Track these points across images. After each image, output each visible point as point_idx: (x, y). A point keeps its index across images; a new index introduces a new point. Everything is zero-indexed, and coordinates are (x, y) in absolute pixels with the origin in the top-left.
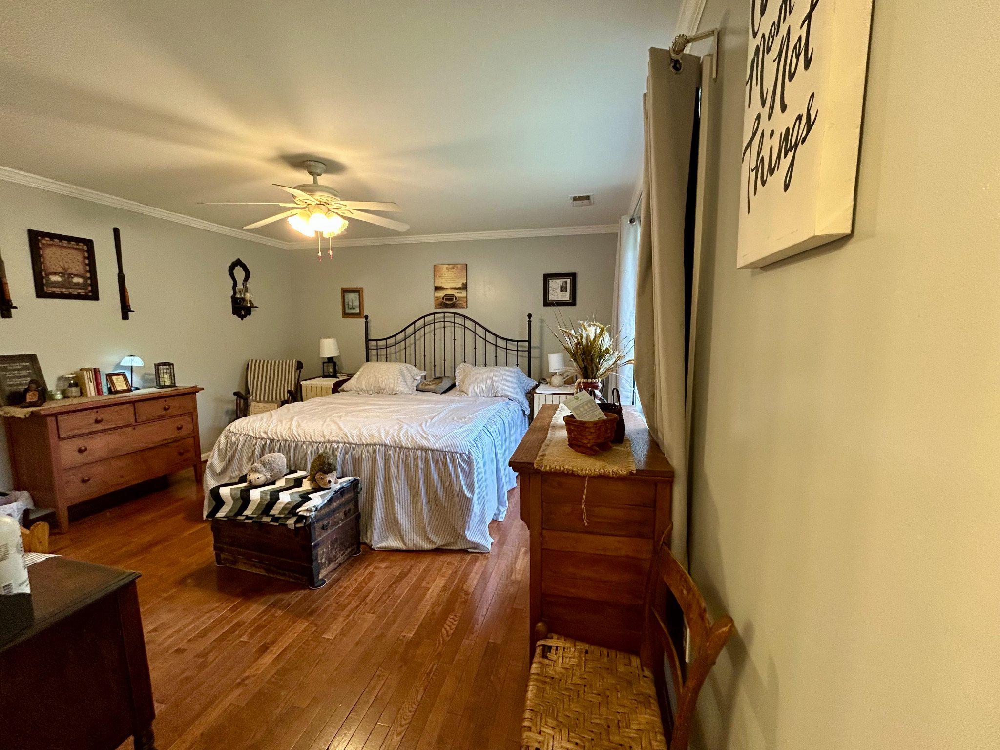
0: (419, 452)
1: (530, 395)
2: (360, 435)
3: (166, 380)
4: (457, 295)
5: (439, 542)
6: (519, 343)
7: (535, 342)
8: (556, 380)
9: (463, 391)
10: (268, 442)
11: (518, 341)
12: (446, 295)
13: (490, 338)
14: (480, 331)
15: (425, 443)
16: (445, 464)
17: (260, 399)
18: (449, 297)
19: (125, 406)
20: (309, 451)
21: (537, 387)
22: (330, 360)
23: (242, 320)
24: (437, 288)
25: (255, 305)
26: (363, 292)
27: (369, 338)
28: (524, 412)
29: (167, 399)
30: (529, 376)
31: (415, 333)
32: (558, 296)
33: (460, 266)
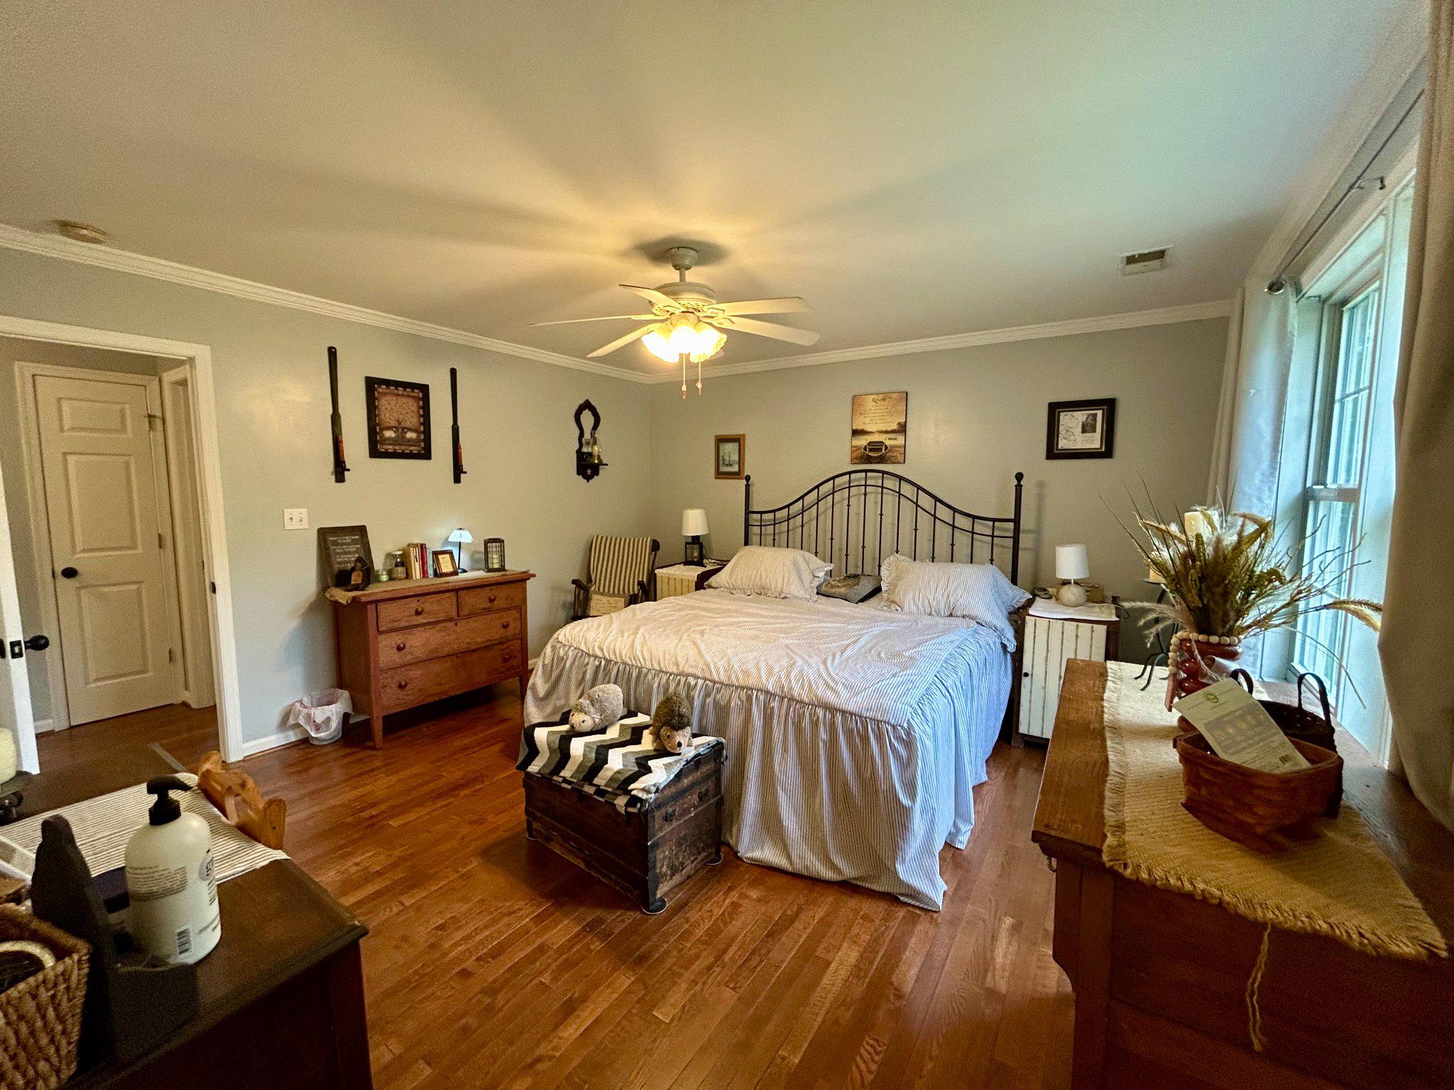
0: (820, 712)
1: (1018, 617)
2: (729, 668)
3: (495, 561)
4: (888, 443)
5: (848, 872)
6: (996, 523)
7: (1027, 521)
8: (1070, 593)
9: (893, 602)
10: (603, 663)
11: (994, 520)
12: (870, 443)
13: (943, 513)
14: (925, 501)
15: (831, 698)
16: (865, 739)
17: (604, 591)
18: (875, 446)
19: (447, 595)
20: (655, 685)
21: (1030, 603)
22: (696, 540)
23: (588, 481)
24: (856, 433)
25: (604, 462)
26: (744, 441)
27: (750, 509)
28: (1004, 647)
29: (493, 587)
30: (1014, 581)
31: (817, 503)
32: (1075, 441)
33: (896, 396)
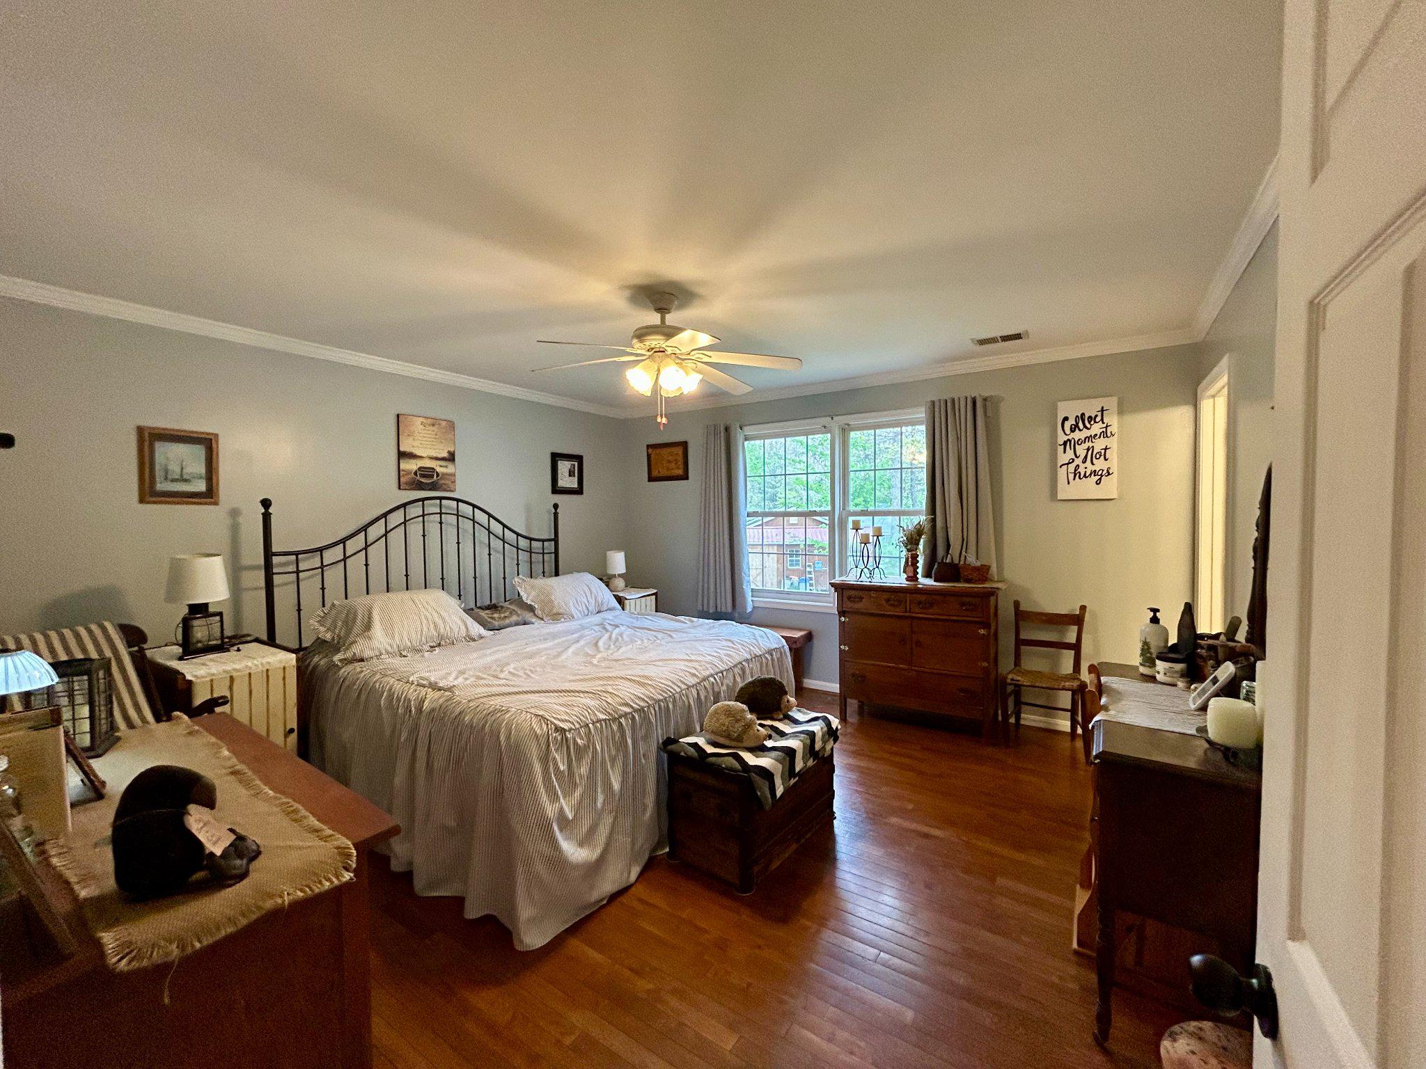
4: (439, 470)
10: (636, 716)
11: (543, 541)
12: (420, 469)
13: (511, 538)
14: (495, 527)
20: (692, 701)
22: (203, 609)
24: (402, 455)
26: (217, 442)
27: (274, 550)
31: (385, 535)
32: (566, 481)
33: (444, 424)
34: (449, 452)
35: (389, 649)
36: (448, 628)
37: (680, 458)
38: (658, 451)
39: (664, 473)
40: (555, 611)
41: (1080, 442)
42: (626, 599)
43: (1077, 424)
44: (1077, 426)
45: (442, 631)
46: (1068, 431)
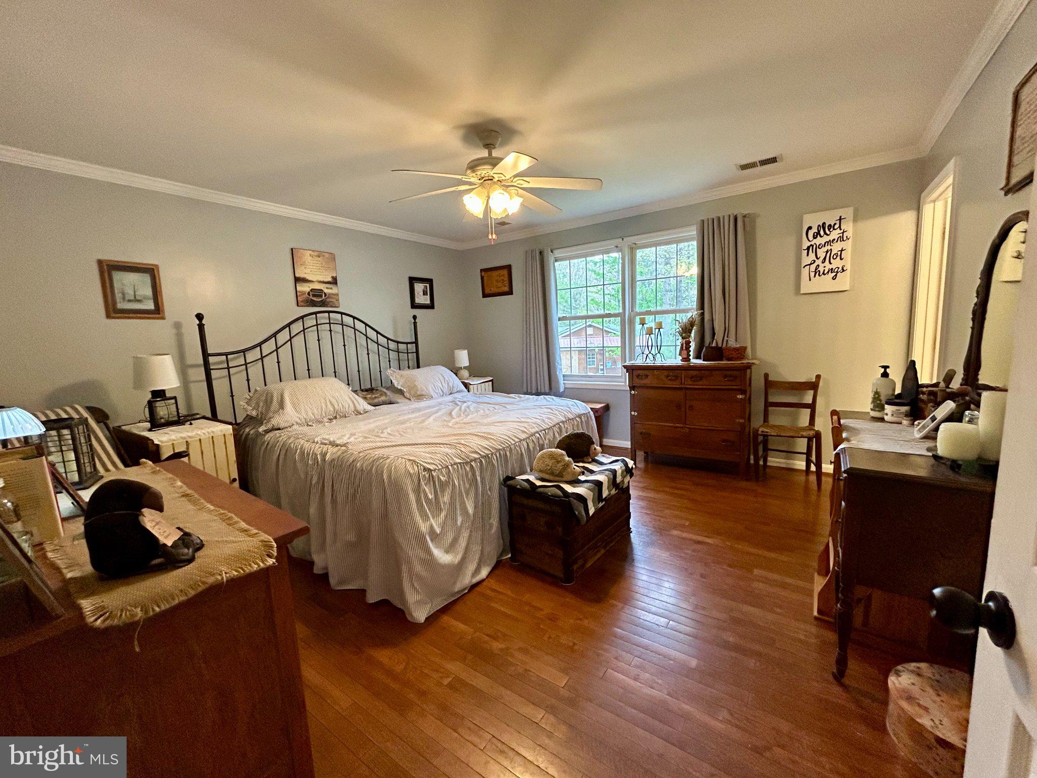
4: (326, 291)
9: (421, 395)
10: (483, 460)
11: (407, 343)
12: (312, 290)
13: (383, 341)
14: (371, 334)
18: (317, 293)
22: (160, 395)
24: (297, 280)
26: (158, 271)
31: (290, 340)
32: (421, 299)
33: (327, 255)
34: (333, 277)
35: (299, 421)
36: (340, 405)
37: (506, 278)
38: (489, 273)
39: (494, 290)
40: (419, 393)
41: (820, 246)
42: (471, 384)
43: (819, 231)
44: (818, 233)
45: (336, 407)
46: (811, 237)
